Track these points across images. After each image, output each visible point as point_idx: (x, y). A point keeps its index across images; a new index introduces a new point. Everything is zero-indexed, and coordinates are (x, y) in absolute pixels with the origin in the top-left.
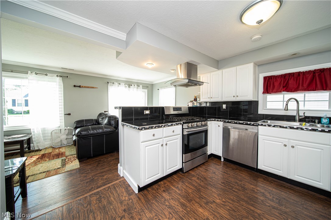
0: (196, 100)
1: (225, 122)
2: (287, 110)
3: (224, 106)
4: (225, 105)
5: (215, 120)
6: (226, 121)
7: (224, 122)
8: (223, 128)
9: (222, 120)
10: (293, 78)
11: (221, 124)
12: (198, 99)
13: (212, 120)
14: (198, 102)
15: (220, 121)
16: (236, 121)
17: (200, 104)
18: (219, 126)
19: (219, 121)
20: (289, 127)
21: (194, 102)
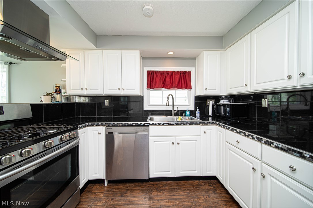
0: (58, 91)
1: (109, 126)
2: (168, 105)
3: (106, 102)
4: (108, 101)
5: (92, 125)
6: (110, 124)
7: (107, 126)
8: (106, 135)
9: (104, 123)
10: (168, 76)
11: (102, 129)
12: (63, 91)
13: (89, 125)
14: (63, 94)
15: (102, 125)
16: (123, 123)
17: (67, 98)
18: (100, 133)
19: (99, 125)
20: (175, 123)
21: (55, 95)
